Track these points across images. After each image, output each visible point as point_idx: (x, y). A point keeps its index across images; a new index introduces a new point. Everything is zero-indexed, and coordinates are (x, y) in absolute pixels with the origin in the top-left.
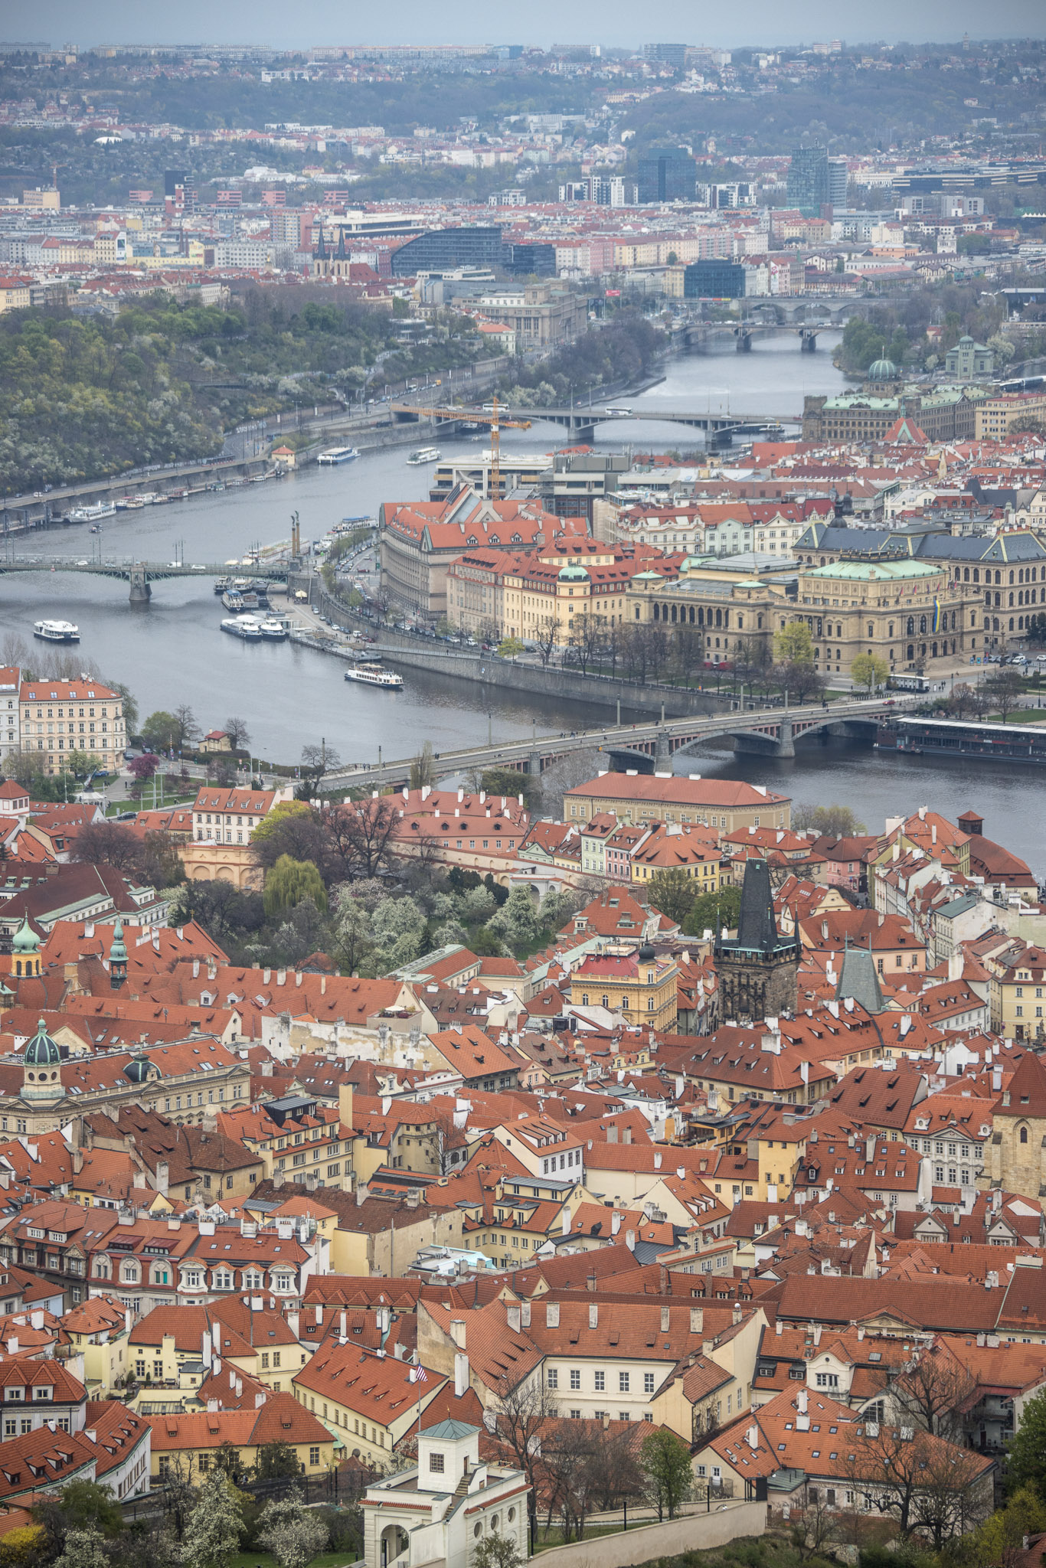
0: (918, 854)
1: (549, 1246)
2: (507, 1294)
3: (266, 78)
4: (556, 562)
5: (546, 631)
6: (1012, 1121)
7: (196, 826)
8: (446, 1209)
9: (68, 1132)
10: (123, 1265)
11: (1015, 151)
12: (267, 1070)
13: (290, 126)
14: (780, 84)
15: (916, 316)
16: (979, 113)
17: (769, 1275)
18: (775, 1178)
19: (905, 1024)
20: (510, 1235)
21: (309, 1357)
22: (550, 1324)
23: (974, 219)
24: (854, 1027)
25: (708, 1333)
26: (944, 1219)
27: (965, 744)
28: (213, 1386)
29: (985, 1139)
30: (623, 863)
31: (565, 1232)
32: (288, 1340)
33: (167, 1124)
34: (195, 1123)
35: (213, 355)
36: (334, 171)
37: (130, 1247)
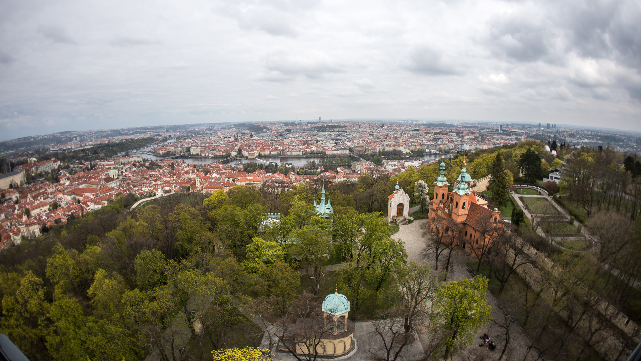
1: (164, 182)
2: (162, 184)
3: (148, 128)
4: (163, 149)
5: (162, 153)
8: (159, 181)
9: (141, 178)
14: (173, 127)
18: (175, 178)
30: (167, 164)
33: (145, 177)
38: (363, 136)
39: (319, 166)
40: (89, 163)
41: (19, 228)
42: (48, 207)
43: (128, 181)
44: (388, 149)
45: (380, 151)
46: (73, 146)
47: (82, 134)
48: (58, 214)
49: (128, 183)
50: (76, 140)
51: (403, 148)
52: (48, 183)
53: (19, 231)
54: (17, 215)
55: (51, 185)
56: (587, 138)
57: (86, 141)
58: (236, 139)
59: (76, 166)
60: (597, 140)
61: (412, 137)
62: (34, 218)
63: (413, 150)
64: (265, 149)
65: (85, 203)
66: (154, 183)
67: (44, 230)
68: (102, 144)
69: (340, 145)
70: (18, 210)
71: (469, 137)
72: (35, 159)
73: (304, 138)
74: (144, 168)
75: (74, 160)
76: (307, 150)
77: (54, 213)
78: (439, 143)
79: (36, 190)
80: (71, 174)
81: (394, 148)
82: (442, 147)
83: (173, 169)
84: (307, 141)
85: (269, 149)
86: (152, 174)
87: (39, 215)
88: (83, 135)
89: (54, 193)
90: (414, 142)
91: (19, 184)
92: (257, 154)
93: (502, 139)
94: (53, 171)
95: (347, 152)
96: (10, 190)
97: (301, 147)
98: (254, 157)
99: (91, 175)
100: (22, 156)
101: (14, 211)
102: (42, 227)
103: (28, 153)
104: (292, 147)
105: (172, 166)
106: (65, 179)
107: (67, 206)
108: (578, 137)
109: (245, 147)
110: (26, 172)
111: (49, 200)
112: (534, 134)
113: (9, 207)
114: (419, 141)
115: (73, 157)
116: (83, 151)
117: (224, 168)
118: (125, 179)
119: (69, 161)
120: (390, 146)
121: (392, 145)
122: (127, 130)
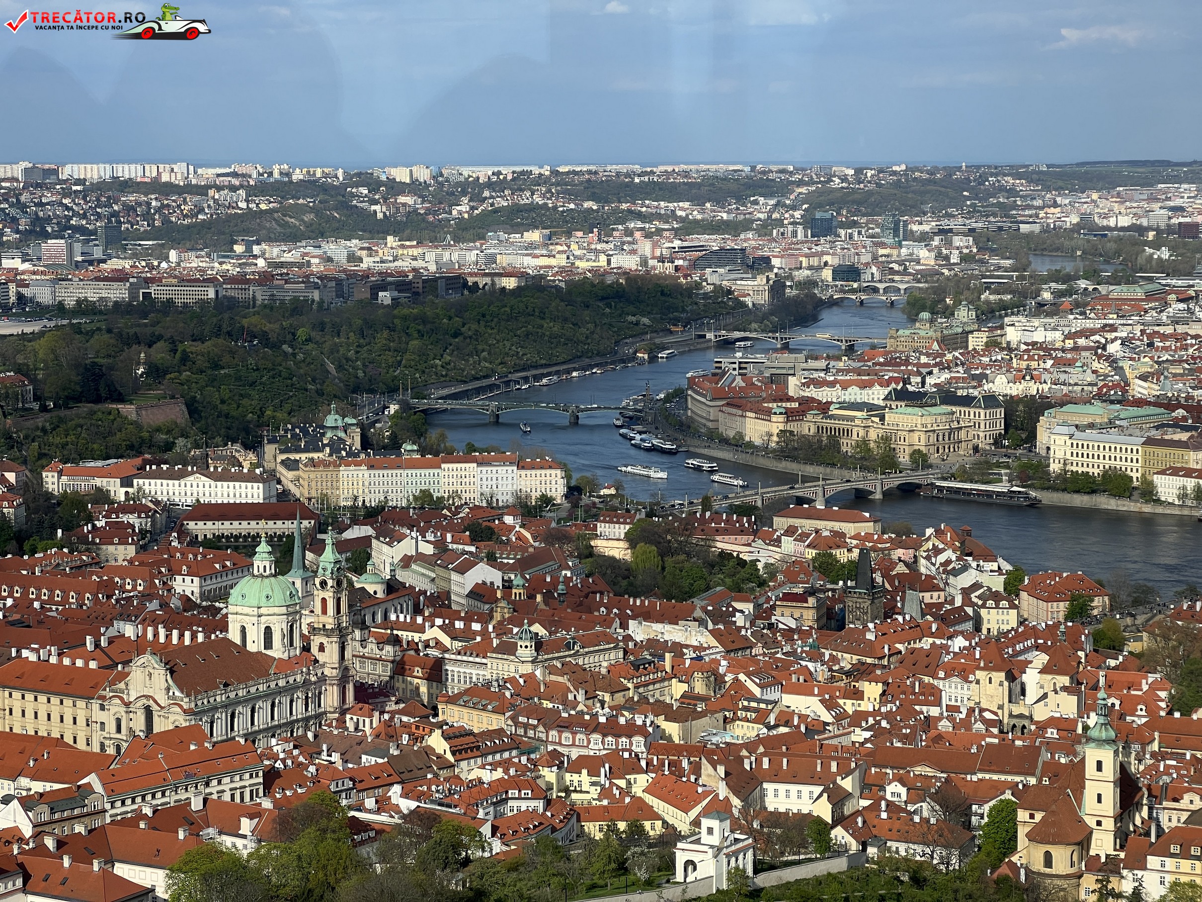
0: (941, 546)
1: (765, 730)
2: (744, 753)
3: (637, 180)
4: (770, 405)
5: (766, 438)
6: (985, 673)
7: (599, 529)
8: (716, 712)
9: (538, 673)
10: (564, 735)
11: (987, 216)
12: (631, 645)
13: (647, 202)
14: (876, 183)
15: (940, 292)
16: (968, 198)
17: (869, 745)
18: (872, 700)
19: (934, 627)
20: (746, 724)
21: (650, 780)
22: (764, 767)
23: (967, 247)
24: (911, 628)
25: (839, 773)
26: (951, 719)
27: (964, 494)
28: (605, 793)
29: (971, 682)
30: (801, 549)
31: (772, 724)
32: (640, 771)
33: (585, 670)
34: (597, 670)
35: (611, 308)
36: (668, 222)
37: (567, 727)
66: (662, 731)
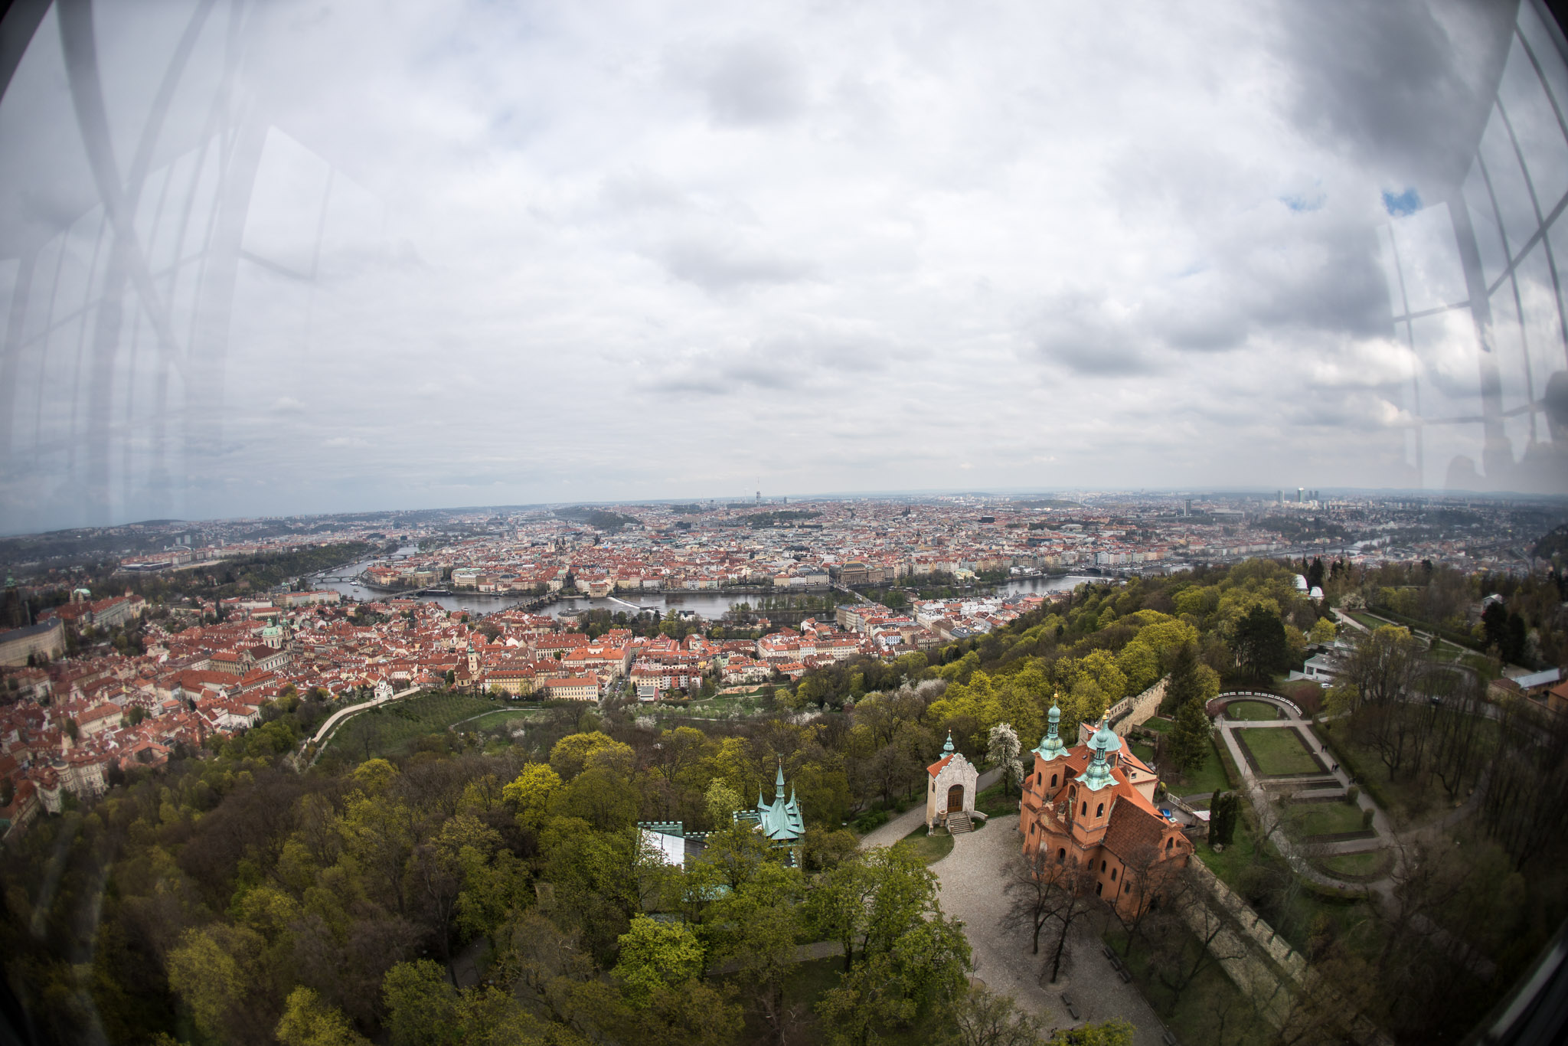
0: (431, 607)
1: (393, 658)
2: (389, 664)
3: (352, 516)
4: (387, 573)
5: (387, 582)
8: (381, 655)
11: (436, 522)
12: (359, 638)
13: (355, 522)
14: (411, 515)
16: (432, 518)
17: (418, 660)
18: (417, 648)
19: (430, 628)
20: (388, 657)
21: (367, 674)
22: (394, 668)
23: (432, 530)
24: (425, 629)
25: (412, 667)
26: (436, 651)
30: (397, 610)
31: (395, 656)
36: (360, 527)
38: (861, 537)
39: (760, 616)
40: (214, 604)
41: (55, 771)
42: (120, 716)
43: (306, 654)
44: (920, 569)
45: (901, 577)
46: (175, 560)
47: (196, 528)
48: (146, 737)
49: (308, 660)
50: (183, 541)
51: (957, 565)
52: (117, 654)
53: (55, 777)
54: (47, 734)
55: (126, 660)
56: (1394, 520)
57: (207, 546)
58: (561, 548)
59: (182, 611)
60: (1418, 521)
61: (977, 538)
62: (88, 745)
63: (979, 570)
64: (629, 575)
65: (207, 710)
66: (368, 661)
67: (114, 776)
68: (245, 556)
69: (807, 560)
70: (50, 723)
71: (1112, 533)
72: (85, 591)
73: (719, 546)
74: (344, 621)
75: (178, 596)
76: (730, 576)
77: (136, 734)
78: (1043, 550)
79: (91, 672)
80: (172, 632)
81: (936, 567)
82: (1049, 560)
83: (412, 626)
84: (728, 553)
85: (638, 574)
86: (364, 639)
87: (100, 736)
88: (200, 531)
89: (133, 681)
90: (982, 550)
91: (50, 655)
92: (610, 588)
93: (1192, 533)
94: (129, 623)
95: (824, 579)
96: (30, 669)
97: (713, 568)
98: (605, 594)
99: (218, 637)
100: (54, 579)
101: (40, 724)
102: (109, 769)
103: (71, 572)
104: (692, 569)
105: (411, 617)
106: (159, 645)
107: (164, 716)
108: (1373, 517)
109: (581, 570)
110: (65, 625)
111: (122, 700)
112: (1267, 516)
113: (26, 713)
114: (994, 547)
115: (176, 589)
116: (199, 572)
117: (533, 623)
118: (302, 647)
119: (167, 599)
120: (926, 562)
121: (930, 559)
122: (301, 521)
